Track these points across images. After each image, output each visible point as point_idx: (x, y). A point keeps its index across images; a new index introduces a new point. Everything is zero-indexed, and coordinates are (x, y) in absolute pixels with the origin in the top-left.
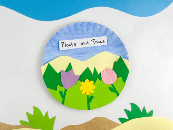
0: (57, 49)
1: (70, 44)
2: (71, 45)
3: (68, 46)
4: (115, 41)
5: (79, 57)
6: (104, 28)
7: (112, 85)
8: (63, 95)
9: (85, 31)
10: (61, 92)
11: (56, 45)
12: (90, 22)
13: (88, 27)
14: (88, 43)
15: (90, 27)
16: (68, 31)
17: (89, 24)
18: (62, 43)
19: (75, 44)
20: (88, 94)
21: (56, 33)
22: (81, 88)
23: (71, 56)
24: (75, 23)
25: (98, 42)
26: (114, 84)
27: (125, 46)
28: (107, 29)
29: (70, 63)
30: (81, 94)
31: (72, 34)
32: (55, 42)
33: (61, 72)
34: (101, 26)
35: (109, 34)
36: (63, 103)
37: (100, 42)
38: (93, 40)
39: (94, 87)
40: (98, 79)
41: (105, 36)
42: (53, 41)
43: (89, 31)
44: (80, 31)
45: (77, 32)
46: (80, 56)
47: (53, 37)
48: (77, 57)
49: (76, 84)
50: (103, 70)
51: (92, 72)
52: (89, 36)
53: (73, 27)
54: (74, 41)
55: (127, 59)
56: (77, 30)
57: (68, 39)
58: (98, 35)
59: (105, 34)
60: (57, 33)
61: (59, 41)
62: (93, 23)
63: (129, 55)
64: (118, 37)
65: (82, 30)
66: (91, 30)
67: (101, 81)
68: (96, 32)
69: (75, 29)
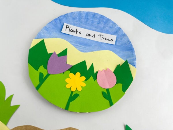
0: (59, 30)
1: (75, 30)
2: (76, 32)
3: (72, 31)
4: (125, 43)
5: (79, 46)
6: (117, 26)
7: (107, 90)
8: (42, 79)
9: (95, 24)
10: (41, 75)
11: (59, 26)
12: (104, 16)
13: (100, 20)
14: (94, 36)
15: (102, 21)
16: (77, 17)
17: (102, 18)
18: (67, 26)
19: (79, 33)
20: (73, 90)
21: (65, 14)
22: (67, 80)
23: (70, 42)
24: (88, 12)
25: (105, 39)
26: (109, 89)
27: (134, 51)
28: (120, 29)
29: (67, 49)
30: (65, 86)
31: (81, 22)
32: (59, 23)
33: (52, 53)
34: (114, 23)
35: (120, 34)
36: (38, 88)
37: (108, 40)
38: (101, 35)
39: (84, 85)
40: (92, 77)
41: (115, 35)
42: (58, 20)
43: (99, 25)
44: (90, 22)
45: (86, 21)
46: (81, 46)
47: (60, 17)
48: (77, 46)
49: (63, 73)
50: (101, 70)
51: (88, 68)
52: (98, 30)
53: (84, 15)
54: (79, 29)
55: (134, 66)
56: (87, 19)
57: (74, 25)
58: (107, 32)
59: (115, 33)
60: (67, 14)
61: (65, 23)
62: (106, 17)
63: (137, 62)
64: (129, 40)
65: (93, 22)
66: (102, 25)
67: (95, 80)
68: (107, 28)
69: (85, 18)
